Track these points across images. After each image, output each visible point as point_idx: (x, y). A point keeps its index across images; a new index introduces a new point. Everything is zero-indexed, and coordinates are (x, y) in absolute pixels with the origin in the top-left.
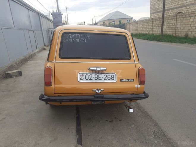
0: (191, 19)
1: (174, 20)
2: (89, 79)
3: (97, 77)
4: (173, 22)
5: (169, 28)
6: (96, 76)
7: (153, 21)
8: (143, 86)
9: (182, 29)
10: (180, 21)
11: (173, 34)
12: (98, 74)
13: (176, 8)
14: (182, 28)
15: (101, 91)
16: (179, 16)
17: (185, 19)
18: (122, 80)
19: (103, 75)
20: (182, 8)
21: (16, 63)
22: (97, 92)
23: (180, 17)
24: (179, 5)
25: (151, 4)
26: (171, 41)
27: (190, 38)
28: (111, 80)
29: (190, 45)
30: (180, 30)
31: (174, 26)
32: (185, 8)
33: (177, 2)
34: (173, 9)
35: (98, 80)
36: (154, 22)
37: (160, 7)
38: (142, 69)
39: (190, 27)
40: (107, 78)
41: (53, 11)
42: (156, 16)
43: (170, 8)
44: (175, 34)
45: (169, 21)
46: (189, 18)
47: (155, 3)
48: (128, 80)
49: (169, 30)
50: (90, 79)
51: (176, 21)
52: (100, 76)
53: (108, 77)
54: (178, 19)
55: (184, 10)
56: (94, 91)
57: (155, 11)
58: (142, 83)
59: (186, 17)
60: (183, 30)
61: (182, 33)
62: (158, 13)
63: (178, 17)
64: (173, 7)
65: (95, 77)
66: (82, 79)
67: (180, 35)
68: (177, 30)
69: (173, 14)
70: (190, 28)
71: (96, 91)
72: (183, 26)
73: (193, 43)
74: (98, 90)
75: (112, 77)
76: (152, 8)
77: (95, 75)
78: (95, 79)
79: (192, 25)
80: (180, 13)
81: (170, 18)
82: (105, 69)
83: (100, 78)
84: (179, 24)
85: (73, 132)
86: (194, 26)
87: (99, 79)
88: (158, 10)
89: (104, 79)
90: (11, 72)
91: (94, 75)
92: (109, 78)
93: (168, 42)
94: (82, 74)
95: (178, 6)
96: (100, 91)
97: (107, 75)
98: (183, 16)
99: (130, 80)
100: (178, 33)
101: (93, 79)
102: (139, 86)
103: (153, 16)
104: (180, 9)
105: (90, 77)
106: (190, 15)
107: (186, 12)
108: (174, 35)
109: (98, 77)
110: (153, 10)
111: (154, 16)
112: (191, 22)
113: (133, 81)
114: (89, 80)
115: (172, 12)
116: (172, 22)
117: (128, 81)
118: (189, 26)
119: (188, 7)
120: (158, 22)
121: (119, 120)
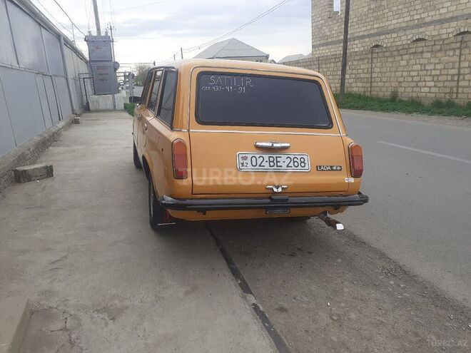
0: (402, 60)
1: (366, 61)
2: (258, 165)
3: (273, 162)
4: (364, 66)
5: (357, 79)
6: (271, 159)
7: (320, 62)
8: (358, 179)
9: (385, 82)
10: (379, 65)
11: (364, 92)
12: (274, 156)
13: (369, 36)
14: (384, 79)
15: (283, 188)
16: (377, 53)
17: (389, 60)
18: (320, 167)
19: (284, 157)
20: (382, 37)
21: (29, 150)
22: (275, 190)
23: (380, 55)
24: (376, 31)
25: (315, 24)
26: (362, 108)
27: (401, 101)
28: (300, 167)
29: (404, 115)
30: (380, 84)
31: (367, 76)
32: (387, 36)
33: (371, 23)
34: (363, 37)
35: (275, 167)
36: (324, 66)
37: (333, 32)
38: (357, 146)
39: (402, 76)
40: (291, 164)
41: (90, 32)
42: (325, 51)
43: (356, 35)
44: (370, 92)
45: (355, 63)
46: (400, 58)
47: (322, 24)
48: (331, 167)
49: (356, 82)
50: (260, 166)
51: (372, 63)
52: (278, 159)
53: (294, 162)
54: (375, 61)
55: (386, 41)
56: (269, 189)
57: (322, 42)
58: (357, 173)
59: (392, 56)
60: (387, 85)
61: (384, 89)
62: (330, 47)
63: (375, 55)
64: (361, 34)
65: (270, 162)
66: (245, 165)
67: (381, 95)
68: (374, 84)
69: (362, 49)
70: (401, 79)
71: (272, 189)
72: (387, 75)
73: (409, 112)
74: (277, 188)
75: (302, 162)
76: (316, 34)
77: (269, 157)
78: (270, 166)
79: (405, 74)
80: (377, 46)
81: (358, 57)
82: (288, 145)
83: (279, 164)
84: (378, 70)
85: (225, 276)
86: (410, 76)
87: (277, 166)
88: (330, 40)
89: (288, 166)
90: (28, 168)
91: (266, 157)
92: (296, 164)
93: (357, 108)
94: (244, 155)
95: (372, 32)
96: (280, 190)
97: (292, 157)
98: (386, 54)
99: (334, 168)
100: (377, 89)
101: (266, 165)
102: (352, 180)
103: (318, 52)
104: (377, 38)
105: (260, 160)
106: (402, 52)
107: (389, 45)
108: (368, 94)
109: (275, 162)
110: (319, 39)
111: (321, 52)
112: (404, 66)
113: (341, 170)
114: (257, 167)
115: (359, 46)
116: (362, 67)
117: (332, 170)
118: (399, 74)
119: (394, 35)
120: (332, 65)
121: (309, 253)
